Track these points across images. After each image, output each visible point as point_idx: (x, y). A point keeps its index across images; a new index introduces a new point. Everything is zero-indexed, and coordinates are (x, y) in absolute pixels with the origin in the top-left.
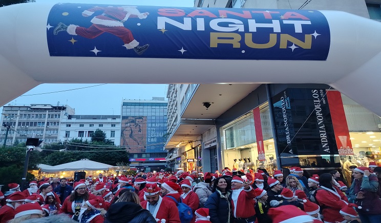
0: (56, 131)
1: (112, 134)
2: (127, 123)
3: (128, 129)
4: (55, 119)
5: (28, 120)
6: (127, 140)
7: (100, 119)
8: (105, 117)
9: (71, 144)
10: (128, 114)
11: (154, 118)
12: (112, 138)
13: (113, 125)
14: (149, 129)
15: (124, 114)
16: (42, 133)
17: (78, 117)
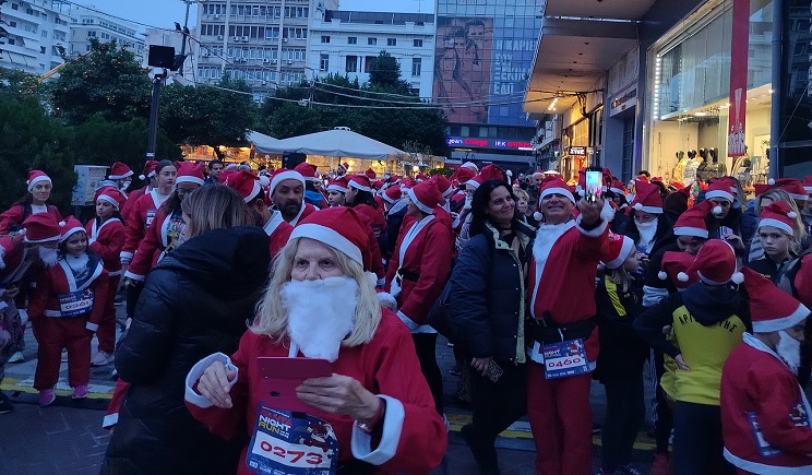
0: (301, 53)
1: (414, 66)
2: (447, 38)
3: (450, 54)
4: (298, 21)
5: (248, 21)
6: (447, 85)
7: (389, 22)
8: (401, 19)
9: (326, 87)
10: (451, 11)
11: (509, 24)
12: (415, 79)
13: (418, 43)
14: (497, 56)
15: (443, 12)
16: (275, 56)
17: (345, 17)
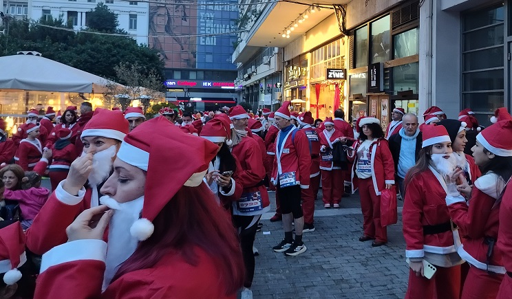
0: (23, 8)
1: (131, 21)
3: (162, 11)
6: (161, 38)
14: (202, 14)
